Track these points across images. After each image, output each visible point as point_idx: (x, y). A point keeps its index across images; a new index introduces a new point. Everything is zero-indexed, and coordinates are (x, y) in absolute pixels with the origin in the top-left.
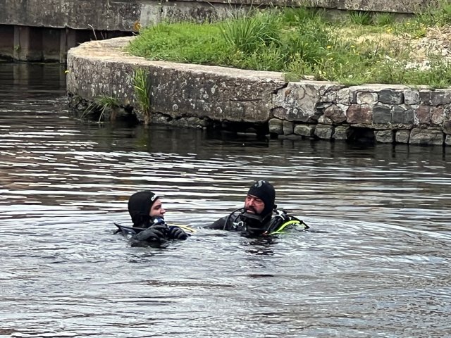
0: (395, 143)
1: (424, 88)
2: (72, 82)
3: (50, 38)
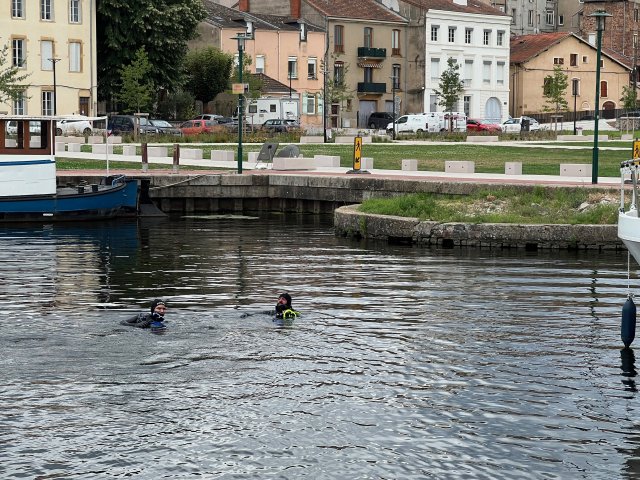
0: (461, 246)
1: (473, 224)
2: (336, 222)
3: (328, 205)
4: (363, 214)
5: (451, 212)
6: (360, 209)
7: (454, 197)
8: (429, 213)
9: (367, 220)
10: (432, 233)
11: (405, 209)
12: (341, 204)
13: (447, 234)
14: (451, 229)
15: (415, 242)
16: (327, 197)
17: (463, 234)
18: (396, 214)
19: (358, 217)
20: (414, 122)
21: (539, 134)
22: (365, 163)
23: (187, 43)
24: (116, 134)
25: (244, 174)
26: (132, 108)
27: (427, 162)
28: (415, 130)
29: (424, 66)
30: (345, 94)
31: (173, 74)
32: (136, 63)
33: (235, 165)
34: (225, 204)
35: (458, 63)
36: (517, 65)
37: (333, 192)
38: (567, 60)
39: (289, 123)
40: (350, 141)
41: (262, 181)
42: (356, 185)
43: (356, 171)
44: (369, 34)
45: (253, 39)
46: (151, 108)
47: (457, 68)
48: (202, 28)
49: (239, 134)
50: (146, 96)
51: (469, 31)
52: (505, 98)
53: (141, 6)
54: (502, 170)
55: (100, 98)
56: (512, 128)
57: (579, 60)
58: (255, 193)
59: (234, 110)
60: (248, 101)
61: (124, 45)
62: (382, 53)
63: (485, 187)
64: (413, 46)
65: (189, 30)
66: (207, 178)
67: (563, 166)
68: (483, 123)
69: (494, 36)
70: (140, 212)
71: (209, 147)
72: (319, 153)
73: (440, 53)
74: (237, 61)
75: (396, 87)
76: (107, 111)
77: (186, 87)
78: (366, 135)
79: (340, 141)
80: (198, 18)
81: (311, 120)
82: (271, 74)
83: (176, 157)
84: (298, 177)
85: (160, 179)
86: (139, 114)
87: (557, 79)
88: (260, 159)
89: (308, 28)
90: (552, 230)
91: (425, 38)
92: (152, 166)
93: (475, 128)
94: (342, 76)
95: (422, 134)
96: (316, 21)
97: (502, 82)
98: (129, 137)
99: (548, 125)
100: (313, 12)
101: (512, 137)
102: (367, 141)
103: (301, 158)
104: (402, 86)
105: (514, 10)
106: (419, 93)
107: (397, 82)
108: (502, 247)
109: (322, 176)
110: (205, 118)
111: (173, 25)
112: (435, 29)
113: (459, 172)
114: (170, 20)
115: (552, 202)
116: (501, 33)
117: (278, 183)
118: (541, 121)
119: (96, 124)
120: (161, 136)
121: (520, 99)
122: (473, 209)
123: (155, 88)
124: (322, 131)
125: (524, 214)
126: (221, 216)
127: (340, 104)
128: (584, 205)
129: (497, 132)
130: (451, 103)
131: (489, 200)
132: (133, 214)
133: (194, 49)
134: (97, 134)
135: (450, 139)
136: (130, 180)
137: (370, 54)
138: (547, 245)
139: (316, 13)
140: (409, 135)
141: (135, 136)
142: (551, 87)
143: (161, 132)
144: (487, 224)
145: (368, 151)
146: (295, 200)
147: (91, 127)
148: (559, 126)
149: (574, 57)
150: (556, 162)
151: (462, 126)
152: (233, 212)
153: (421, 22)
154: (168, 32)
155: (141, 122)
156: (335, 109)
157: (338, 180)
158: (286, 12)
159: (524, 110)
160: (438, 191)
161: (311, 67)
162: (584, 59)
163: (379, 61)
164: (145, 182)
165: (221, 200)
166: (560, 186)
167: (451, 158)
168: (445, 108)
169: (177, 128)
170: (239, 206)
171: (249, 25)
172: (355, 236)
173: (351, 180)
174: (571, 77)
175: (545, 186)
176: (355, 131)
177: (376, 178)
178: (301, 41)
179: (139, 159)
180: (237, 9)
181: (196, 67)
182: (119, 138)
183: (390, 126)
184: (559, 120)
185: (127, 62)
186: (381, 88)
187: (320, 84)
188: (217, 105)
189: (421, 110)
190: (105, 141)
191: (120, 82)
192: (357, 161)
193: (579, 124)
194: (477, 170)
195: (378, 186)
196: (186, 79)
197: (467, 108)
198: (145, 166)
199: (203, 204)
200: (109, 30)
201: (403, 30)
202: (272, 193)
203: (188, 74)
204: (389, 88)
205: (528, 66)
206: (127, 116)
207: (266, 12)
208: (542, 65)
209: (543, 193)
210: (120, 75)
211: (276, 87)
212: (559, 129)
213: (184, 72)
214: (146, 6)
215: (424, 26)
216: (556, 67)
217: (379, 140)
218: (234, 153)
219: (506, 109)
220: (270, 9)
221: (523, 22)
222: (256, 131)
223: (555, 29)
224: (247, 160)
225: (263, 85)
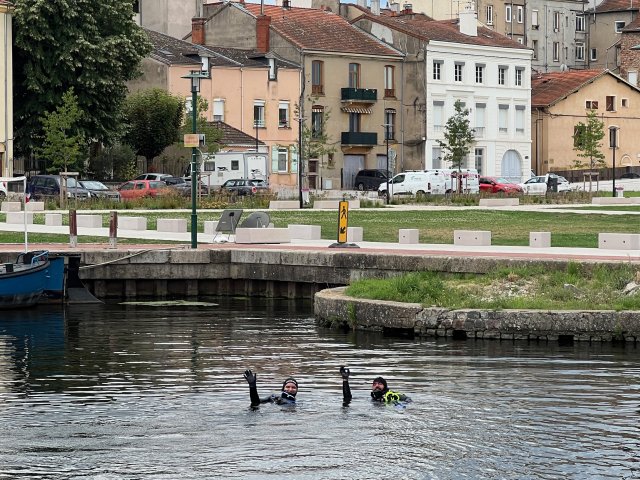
0: (476, 338)
1: (491, 310)
2: (317, 309)
3: (306, 287)
4: (352, 299)
5: (463, 296)
6: (347, 293)
7: (467, 276)
8: (434, 297)
9: (356, 307)
10: (439, 323)
11: (404, 292)
12: (323, 286)
13: (459, 323)
14: (463, 318)
15: (417, 334)
16: (305, 278)
17: (479, 324)
18: (393, 299)
19: (345, 302)
20: (413, 182)
21: (569, 196)
22: (353, 234)
23: (127, 84)
24: (37, 199)
25: (199, 249)
26: (57, 166)
27: (431, 232)
28: (414, 192)
29: (425, 111)
30: (325, 147)
31: (109, 123)
32: (63, 110)
33: (188, 237)
34: (176, 287)
35: (468, 107)
36: (540, 109)
37: (313, 272)
38: (603, 103)
39: (256, 184)
40: (333, 207)
41: (222, 258)
42: (342, 263)
43: (341, 245)
44: (355, 71)
45: (210, 78)
46: (81, 165)
47: (466, 113)
48: (145, 65)
49: (193, 198)
50: (75, 151)
51: (480, 68)
52: (526, 150)
53: (69, 38)
54: (525, 242)
55: (16, 154)
56: (535, 189)
57: (617, 104)
58: (214, 273)
59: (186, 168)
60: (204, 156)
61: (47, 87)
62: (372, 95)
63: (505, 263)
64: (410, 86)
65: (129, 67)
66: (153, 254)
67: (602, 236)
68: (499, 182)
69: (511, 74)
70: (67, 297)
71: (155, 214)
72: (293, 222)
73: (445, 95)
74: (189, 107)
75: (390, 138)
76: (26, 170)
77: (126, 139)
78: (353, 198)
79: (319, 207)
80: (141, 52)
81: (283, 180)
82: (233, 122)
83: (113, 227)
84: (268, 253)
85: (93, 255)
86: (66, 173)
87: (590, 127)
88: (219, 229)
89: (279, 64)
90: (591, 318)
91: (425, 75)
92: (83, 239)
93: (489, 188)
94: (322, 124)
95: (424, 197)
96: (290, 55)
97: (522, 130)
98: (54, 203)
99: (580, 184)
100: (285, 44)
101: (536, 200)
102: (354, 206)
103: (271, 228)
104: (398, 136)
105: (535, 42)
106: (418, 145)
107: (391, 130)
108: (529, 340)
109: (298, 251)
110: (150, 178)
111: (110, 62)
112: (438, 64)
113: (472, 245)
114: (106, 55)
115: (591, 282)
116: (519, 70)
117: (242, 261)
118: (572, 180)
119: (11, 186)
120: (94, 201)
121: (544, 152)
122: (490, 291)
123: (86, 140)
124: (296, 193)
125: (556, 298)
126: (170, 303)
127: (319, 159)
128: (630, 286)
129: (517, 193)
130: (458, 157)
131: (511, 280)
132: (60, 300)
133: (136, 91)
134: (13, 198)
135: (459, 202)
136: (55, 258)
137: (357, 97)
138: (586, 337)
139: (289, 45)
140: (407, 198)
141: (62, 201)
142: (584, 137)
143: (94, 196)
144: (509, 311)
145: (356, 219)
146: (264, 282)
147: (5, 190)
148: (595, 186)
149: (610, 100)
150: (592, 232)
151: (474, 186)
152: (186, 297)
153: (421, 57)
154: (103, 70)
155: (68, 183)
156: (313, 167)
157: (318, 256)
158: (251, 44)
159: (550, 165)
160: (446, 269)
161: (282, 113)
162: (624, 101)
163: (368, 105)
164: (75, 259)
165: (170, 282)
166: (600, 262)
167: (460, 226)
168: (451, 163)
169: (114, 191)
170: (192, 290)
171: (205, 61)
172: (341, 327)
173: (335, 256)
174: (609, 124)
175: (581, 261)
176: (338, 194)
177: (367, 253)
178: (270, 80)
179: (66, 230)
180: (189, 40)
181: (139, 114)
182: (41, 204)
183: (383, 186)
184: (595, 178)
185: (51, 108)
186: (372, 139)
187: (294, 134)
188: (164, 161)
189: (421, 167)
190: (23, 208)
191: (42, 133)
192: (342, 232)
193: (619, 183)
194: (494, 242)
195: (369, 263)
196: (125, 129)
197: (479, 164)
198: (73, 239)
199: (148, 287)
200: (29, 68)
201: (396, 65)
202: (235, 273)
203: (128, 122)
204: (381, 138)
205: (553, 110)
206: (51, 176)
207: (226, 45)
208: (572, 110)
209: (579, 270)
210: (41, 124)
211: (239, 138)
212: (594, 189)
213: (122, 121)
214: (75, 38)
215: (424, 61)
216: (590, 113)
217: (369, 204)
218: (187, 221)
219: (528, 165)
220: (230, 40)
221: (546, 56)
222: (213, 194)
223: (587, 66)
224: (202, 231)
225: (222, 136)
